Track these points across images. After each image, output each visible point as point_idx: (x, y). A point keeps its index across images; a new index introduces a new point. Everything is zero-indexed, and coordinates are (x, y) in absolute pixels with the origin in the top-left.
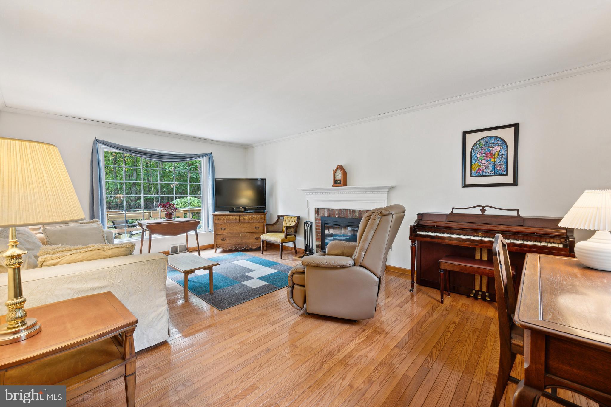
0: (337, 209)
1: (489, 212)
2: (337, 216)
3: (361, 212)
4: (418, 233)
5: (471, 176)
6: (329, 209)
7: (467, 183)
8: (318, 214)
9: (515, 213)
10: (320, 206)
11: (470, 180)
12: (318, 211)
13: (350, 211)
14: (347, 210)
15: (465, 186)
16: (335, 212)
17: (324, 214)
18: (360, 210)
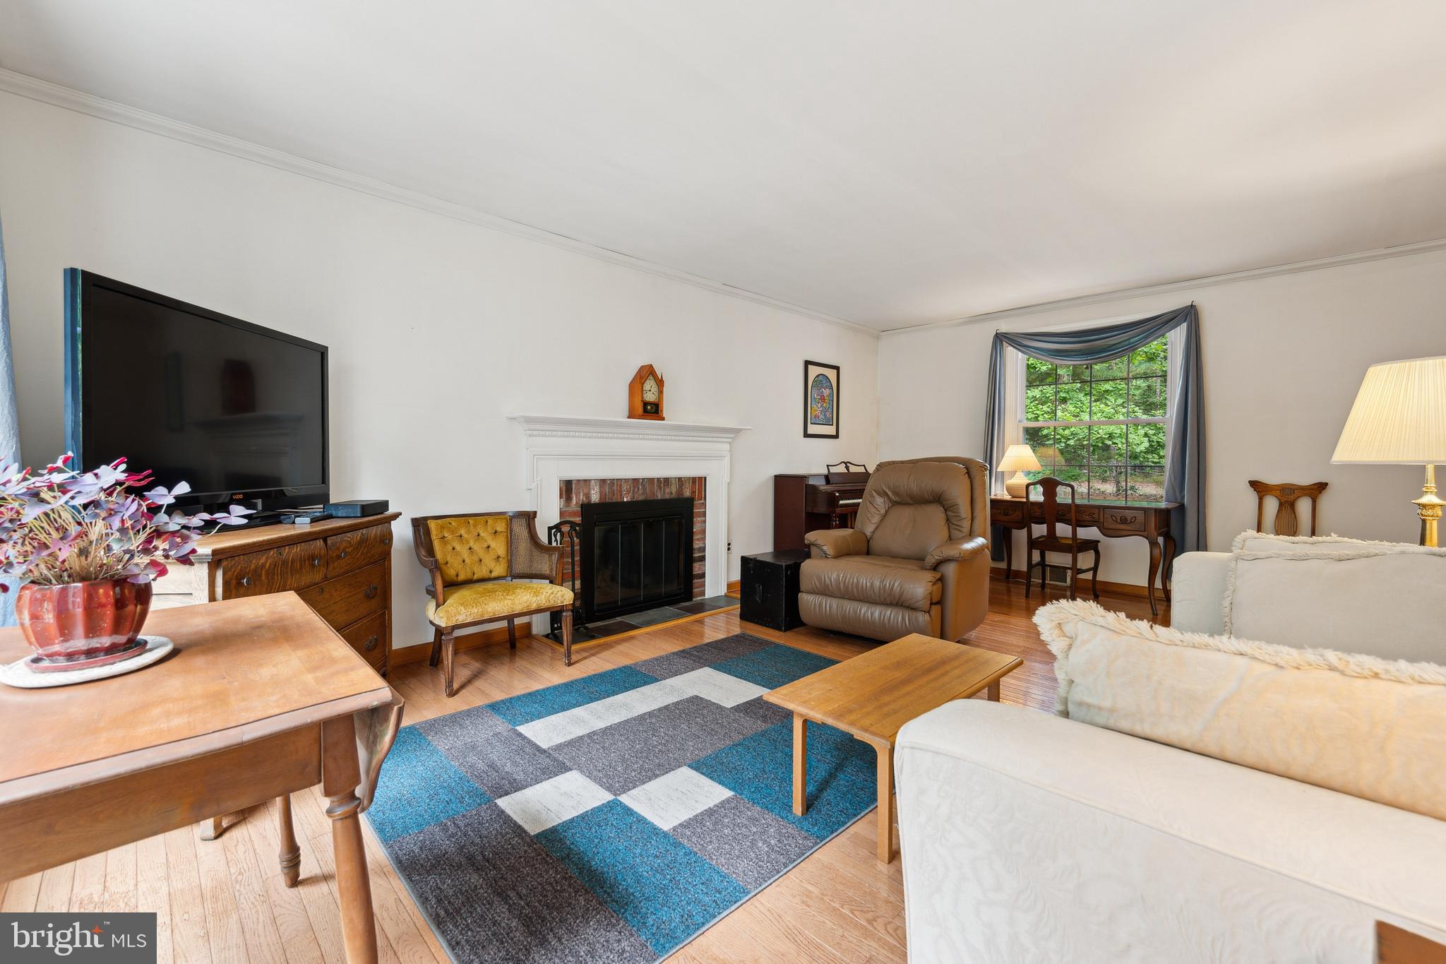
0: (627, 480)
1: (853, 469)
2: (627, 497)
3: (682, 481)
4: (841, 502)
5: (811, 423)
6: (603, 482)
7: (810, 432)
8: (569, 499)
9: (862, 470)
10: (576, 472)
11: (812, 429)
12: (567, 488)
13: (658, 481)
14: (651, 480)
15: (806, 435)
16: (621, 486)
17: (588, 496)
18: (680, 479)
